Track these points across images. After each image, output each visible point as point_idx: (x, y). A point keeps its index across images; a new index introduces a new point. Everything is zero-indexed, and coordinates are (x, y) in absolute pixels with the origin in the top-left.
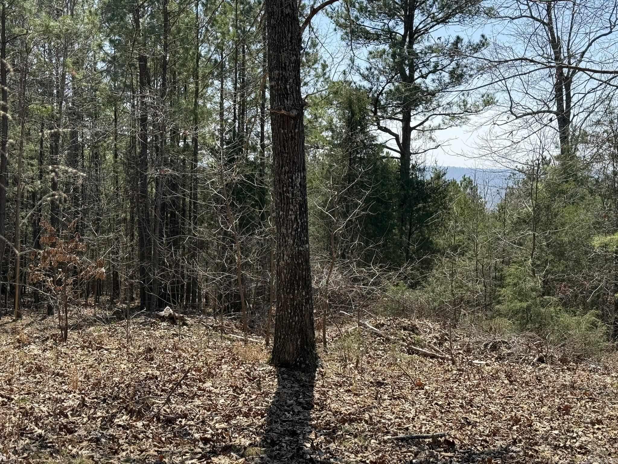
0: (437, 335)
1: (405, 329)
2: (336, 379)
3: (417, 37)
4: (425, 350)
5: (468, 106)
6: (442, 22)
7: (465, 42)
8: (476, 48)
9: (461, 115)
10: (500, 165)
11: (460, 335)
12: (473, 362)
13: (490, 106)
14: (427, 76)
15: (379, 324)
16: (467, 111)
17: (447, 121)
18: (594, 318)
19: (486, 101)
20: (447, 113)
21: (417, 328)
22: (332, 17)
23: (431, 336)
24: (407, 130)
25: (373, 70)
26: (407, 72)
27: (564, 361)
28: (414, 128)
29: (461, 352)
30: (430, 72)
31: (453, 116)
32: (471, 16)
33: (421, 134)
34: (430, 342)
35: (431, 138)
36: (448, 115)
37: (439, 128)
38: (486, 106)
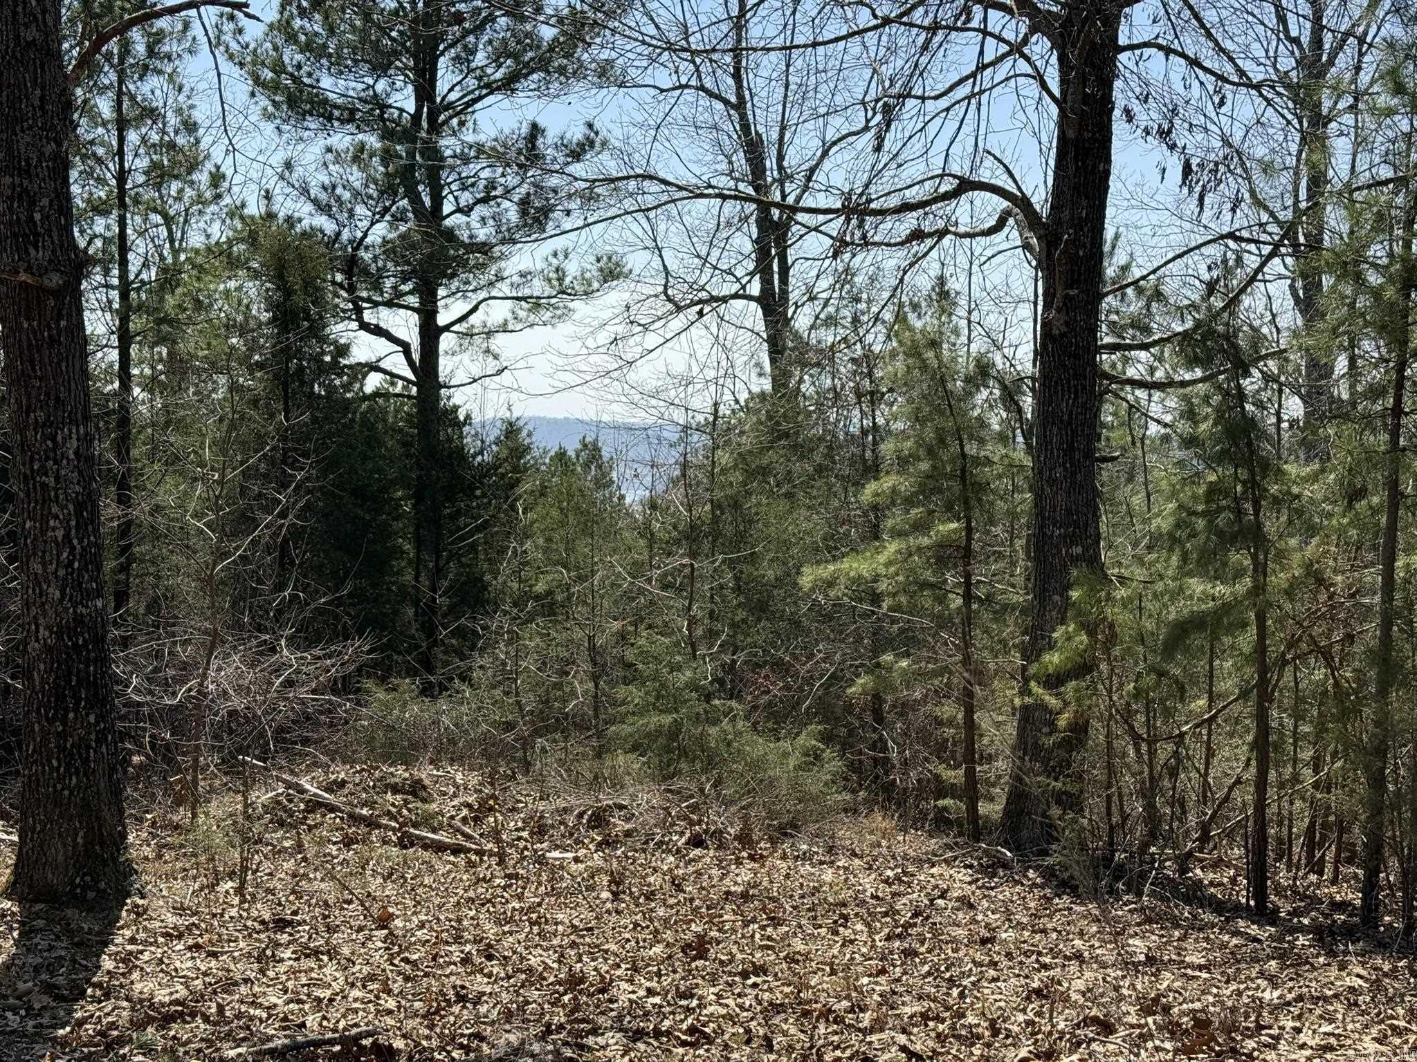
0: (470, 800)
1: (396, 790)
2: (171, 919)
3: (446, 122)
4: (442, 836)
5: (567, 280)
6: (498, 89)
7: (552, 135)
8: (577, 153)
9: (553, 301)
10: (644, 414)
11: (528, 795)
12: (548, 855)
13: (615, 282)
14: (471, 209)
15: (335, 781)
16: (564, 292)
17: (522, 314)
18: (814, 742)
19: (607, 271)
20: (520, 295)
21: (424, 787)
22: (241, 65)
23: (455, 802)
24: (430, 332)
25: (339, 191)
26: (427, 200)
27: (745, 839)
28: (447, 328)
29: (525, 834)
30: (479, 201)
31: (536, 304)
32: (562, 79)
33: (466, 342)
34: (452, 817)
35: (488, 351)
36: (524, 299)
37: (504, 328)
38: (605, 282)
